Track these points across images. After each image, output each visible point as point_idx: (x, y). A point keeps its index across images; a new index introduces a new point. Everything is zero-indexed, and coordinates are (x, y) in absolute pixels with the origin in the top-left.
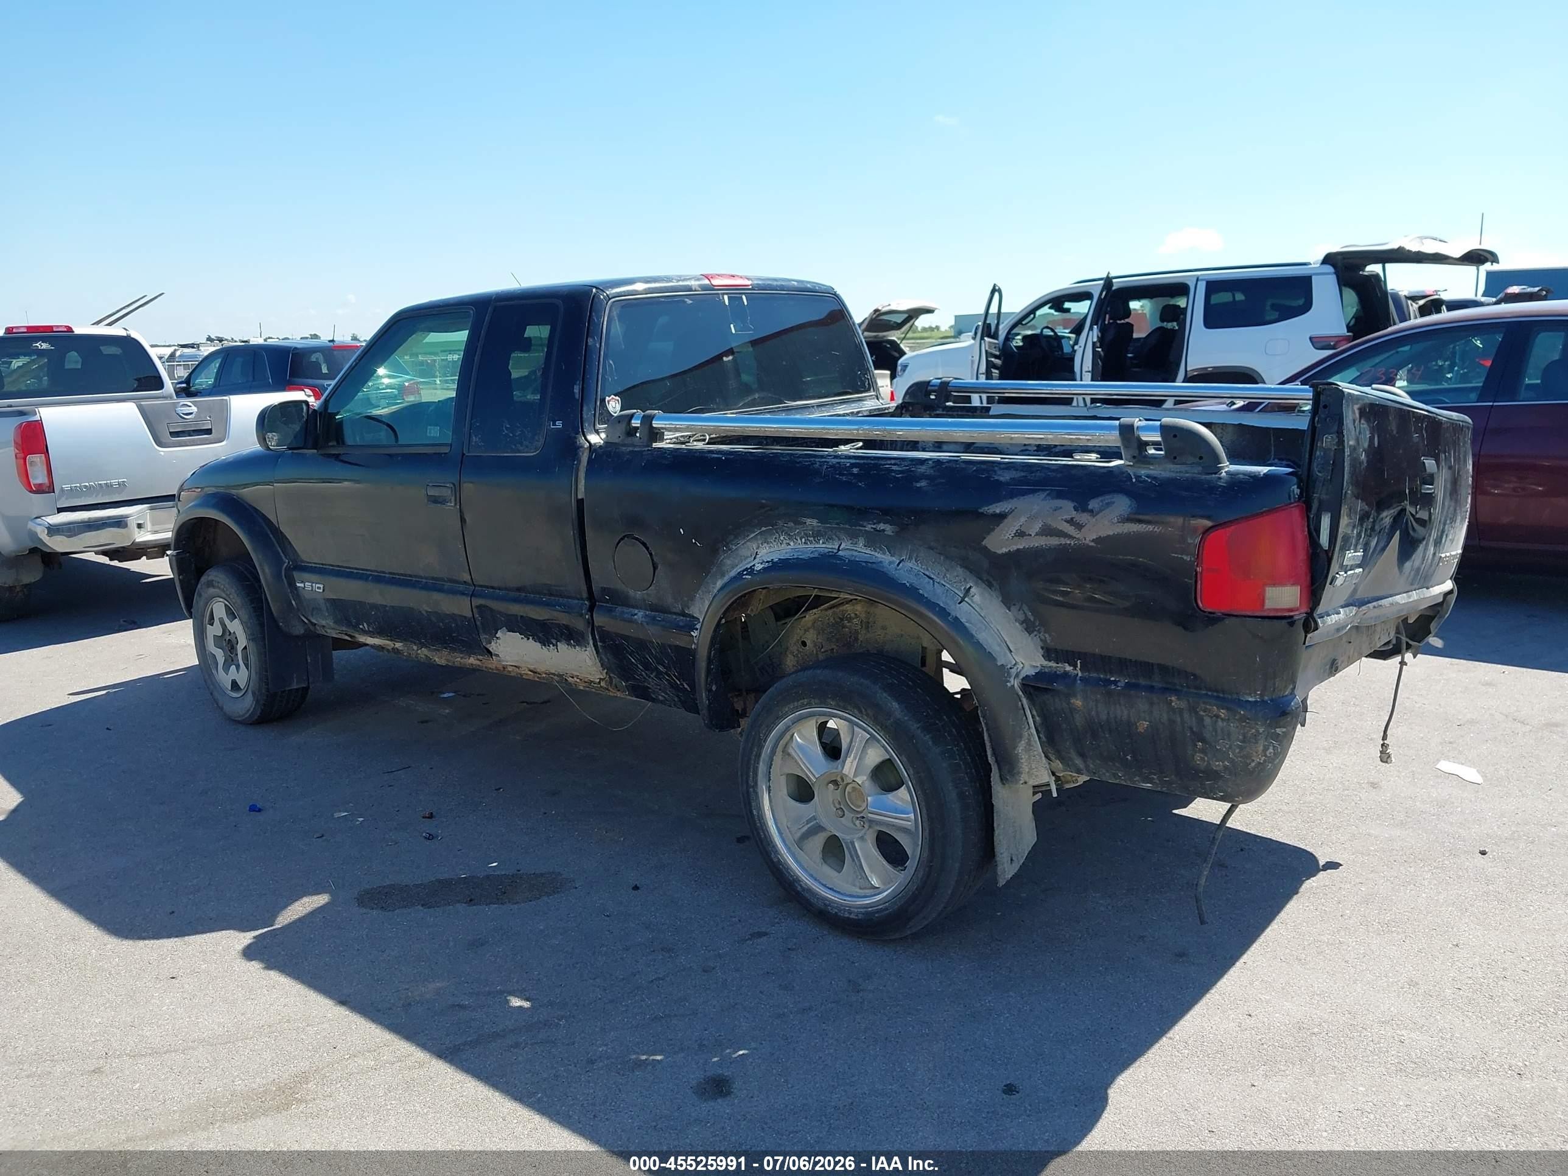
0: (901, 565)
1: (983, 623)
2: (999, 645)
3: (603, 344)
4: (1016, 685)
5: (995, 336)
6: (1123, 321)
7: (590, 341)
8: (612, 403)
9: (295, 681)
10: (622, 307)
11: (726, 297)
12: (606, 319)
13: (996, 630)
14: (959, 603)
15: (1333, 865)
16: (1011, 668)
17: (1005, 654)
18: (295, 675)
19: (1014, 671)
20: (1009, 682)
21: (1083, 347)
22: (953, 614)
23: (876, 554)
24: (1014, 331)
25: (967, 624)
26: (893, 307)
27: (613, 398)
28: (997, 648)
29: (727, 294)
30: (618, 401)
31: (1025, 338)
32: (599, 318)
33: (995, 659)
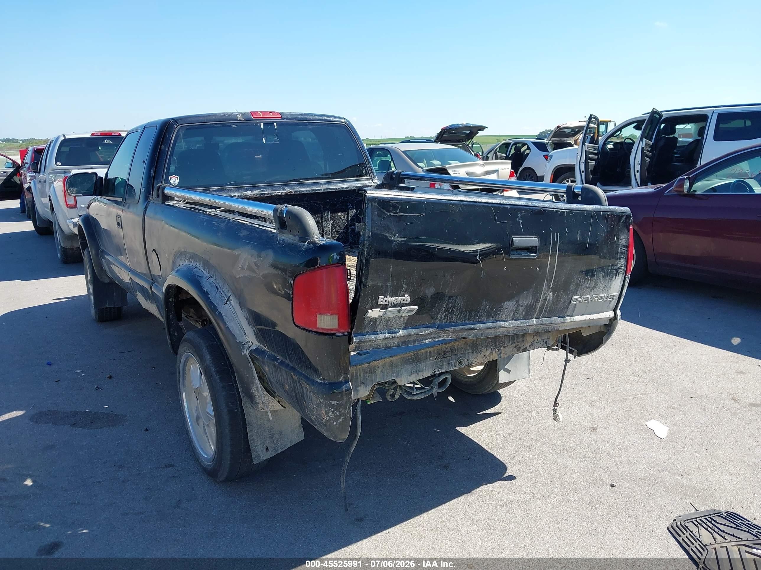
0: (209, 279)
1: (233, 317)
2: (239, 330)
3: (170, 149)
4: (247, 354)
5: (596, 143)
6: (671, 136)
7: (163, 147)
8: (173, 179)
9: (107, 303)
10: (187, 129)
11: (262, 124)
12: (174, 135)
13: (239, 322)
14: (224, 304)
15: (511, 478)
16: (245, 344)
17: (242, 336)
18: (107, 302)
19: (246, 346)
20: (243, 352)
21: (636, 150)
22: (219, 310)
23: (205, 272)
24: (609, 140)
25: (224, 317)
26: (567, 125)
27: (174, 177)
28: (238, 332)
29: (262, 122)
30: (177, 178)
31: (615, 144)
32: (170, 135)
33: (235, 338)
